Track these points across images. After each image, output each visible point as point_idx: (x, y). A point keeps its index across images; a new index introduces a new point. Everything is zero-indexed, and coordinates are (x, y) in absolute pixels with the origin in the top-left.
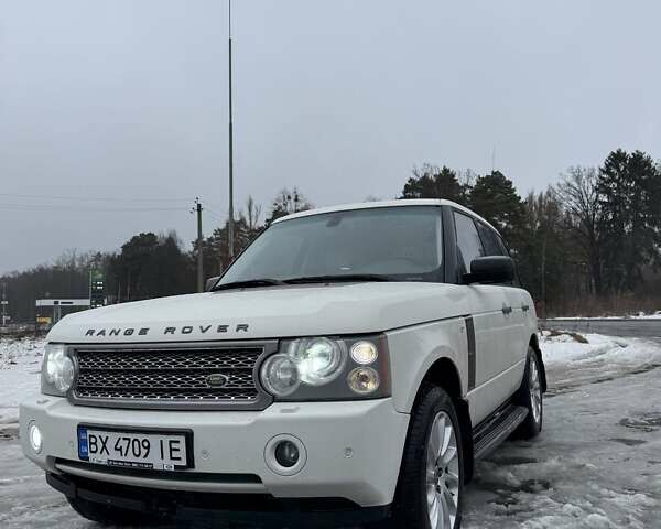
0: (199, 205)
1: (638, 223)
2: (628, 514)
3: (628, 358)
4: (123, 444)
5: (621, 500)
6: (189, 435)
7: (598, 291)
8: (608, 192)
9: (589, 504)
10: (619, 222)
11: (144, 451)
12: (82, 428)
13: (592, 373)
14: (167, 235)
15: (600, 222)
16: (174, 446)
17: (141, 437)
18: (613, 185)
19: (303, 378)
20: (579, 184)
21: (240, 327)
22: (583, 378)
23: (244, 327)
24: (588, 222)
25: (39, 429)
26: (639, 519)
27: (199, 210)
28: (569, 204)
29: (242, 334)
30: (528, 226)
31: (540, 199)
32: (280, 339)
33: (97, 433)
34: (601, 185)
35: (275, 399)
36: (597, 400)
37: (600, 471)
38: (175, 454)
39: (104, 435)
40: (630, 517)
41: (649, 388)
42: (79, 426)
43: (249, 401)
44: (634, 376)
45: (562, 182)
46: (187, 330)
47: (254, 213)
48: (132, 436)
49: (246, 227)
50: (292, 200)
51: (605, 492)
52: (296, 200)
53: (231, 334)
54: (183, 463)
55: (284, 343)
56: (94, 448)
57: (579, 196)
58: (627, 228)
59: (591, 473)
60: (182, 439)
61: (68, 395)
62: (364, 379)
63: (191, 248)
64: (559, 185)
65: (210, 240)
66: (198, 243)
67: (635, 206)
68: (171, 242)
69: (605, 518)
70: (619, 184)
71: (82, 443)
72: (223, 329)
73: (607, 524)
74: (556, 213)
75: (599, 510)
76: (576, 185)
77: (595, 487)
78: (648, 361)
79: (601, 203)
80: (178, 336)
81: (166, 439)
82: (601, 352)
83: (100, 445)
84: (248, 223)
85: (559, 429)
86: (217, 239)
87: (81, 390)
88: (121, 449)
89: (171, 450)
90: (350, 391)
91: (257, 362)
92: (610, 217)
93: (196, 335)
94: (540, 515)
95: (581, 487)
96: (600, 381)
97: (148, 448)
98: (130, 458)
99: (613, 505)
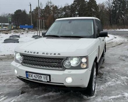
0: (30, 4)
1: (120, 10)
2: (124, 81)
3: (117, 41)
4: (36, 76)
5: (122, 78)
6: (50, 76)
7: (110, 24)
8: (114, 4)
9: (116, 79)
10: (116, 10)
11: (40, 78)
12: (27, 72)
13: (111, 45)
14: (23, 10)
15: (112, 10)
16: (47, 77)
17: (40, 75)
18: (116, 2)
19: (72, 65)
20: (109, 2)
21: (58, 54)
22: (109, 46)
23: (59, 54)
24: (110, 10)
25: (17, 70)
26: (126, 82)
27: (31, 5)
28: (106, 6)
29: (59, 56)
30: (98, 11)
31: (101, 5)
32: (67, 57)
33: (30, 74)
34: (113, 2)
35: (66, 69)
36: (113, 52)
37: (117, 70)
38: (47, 79)
39: (32, 74)
40: (124, 82)
41: (122, 49)
42: (26, 72)
43: (61, 69)
44: (119, 46)
45: (106, 1)
46: (47, 54)
47: (42, 6)
48: (38, 75)
49: (40, 9)
50: (50, 3)
51: (119, 76)
52: (51, 3)
53: (57, 55)
54: (49, 80)
55: (68, 58)
56: (29, 76)
57: (109, 4)
58: (117, 12)
59: (115, 71)
60: (48, 76)
61: (21, 63)
62: (83, 65)
63: (29, 13)
64: (105, 2)
65: (33, 11)
66: (30, 12)
67: (119, 7)
68: (24, 12)
69: (120, 82)
70: (117, 2)
71: (27, 75)
72: (55, 54)
73: (120, 83)
74: (104, 8)
75: (119, 80)
76: (108, 2)
77: (117, 74)
78: (121, 42)
79: (113, 6)
80: (45, 55)
81: (45, 76)
82: (112, 40)
83: (31, 76)
84: (41, 8)
85: (108, 59)
86: (34, 11)
87: (24, 63)
88: (35, 77)
89: (46, 78)
90: (81, 67)
91: (62, 61)
92: (114, 9)
93: (49, 55)
94: (108, 81)
95: (114, 74)
96: (113, 47)
97: (41, 77)
98: (37, 79)
99: (121, 79)
